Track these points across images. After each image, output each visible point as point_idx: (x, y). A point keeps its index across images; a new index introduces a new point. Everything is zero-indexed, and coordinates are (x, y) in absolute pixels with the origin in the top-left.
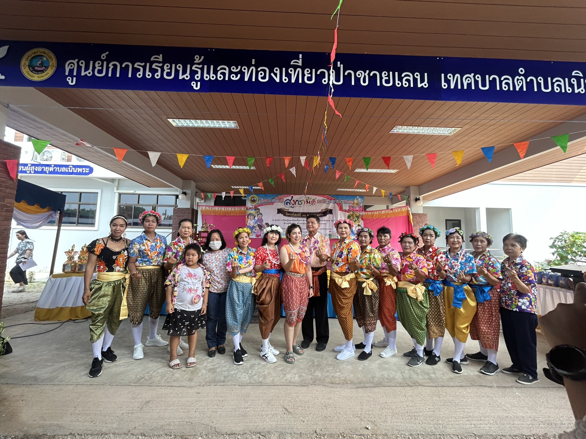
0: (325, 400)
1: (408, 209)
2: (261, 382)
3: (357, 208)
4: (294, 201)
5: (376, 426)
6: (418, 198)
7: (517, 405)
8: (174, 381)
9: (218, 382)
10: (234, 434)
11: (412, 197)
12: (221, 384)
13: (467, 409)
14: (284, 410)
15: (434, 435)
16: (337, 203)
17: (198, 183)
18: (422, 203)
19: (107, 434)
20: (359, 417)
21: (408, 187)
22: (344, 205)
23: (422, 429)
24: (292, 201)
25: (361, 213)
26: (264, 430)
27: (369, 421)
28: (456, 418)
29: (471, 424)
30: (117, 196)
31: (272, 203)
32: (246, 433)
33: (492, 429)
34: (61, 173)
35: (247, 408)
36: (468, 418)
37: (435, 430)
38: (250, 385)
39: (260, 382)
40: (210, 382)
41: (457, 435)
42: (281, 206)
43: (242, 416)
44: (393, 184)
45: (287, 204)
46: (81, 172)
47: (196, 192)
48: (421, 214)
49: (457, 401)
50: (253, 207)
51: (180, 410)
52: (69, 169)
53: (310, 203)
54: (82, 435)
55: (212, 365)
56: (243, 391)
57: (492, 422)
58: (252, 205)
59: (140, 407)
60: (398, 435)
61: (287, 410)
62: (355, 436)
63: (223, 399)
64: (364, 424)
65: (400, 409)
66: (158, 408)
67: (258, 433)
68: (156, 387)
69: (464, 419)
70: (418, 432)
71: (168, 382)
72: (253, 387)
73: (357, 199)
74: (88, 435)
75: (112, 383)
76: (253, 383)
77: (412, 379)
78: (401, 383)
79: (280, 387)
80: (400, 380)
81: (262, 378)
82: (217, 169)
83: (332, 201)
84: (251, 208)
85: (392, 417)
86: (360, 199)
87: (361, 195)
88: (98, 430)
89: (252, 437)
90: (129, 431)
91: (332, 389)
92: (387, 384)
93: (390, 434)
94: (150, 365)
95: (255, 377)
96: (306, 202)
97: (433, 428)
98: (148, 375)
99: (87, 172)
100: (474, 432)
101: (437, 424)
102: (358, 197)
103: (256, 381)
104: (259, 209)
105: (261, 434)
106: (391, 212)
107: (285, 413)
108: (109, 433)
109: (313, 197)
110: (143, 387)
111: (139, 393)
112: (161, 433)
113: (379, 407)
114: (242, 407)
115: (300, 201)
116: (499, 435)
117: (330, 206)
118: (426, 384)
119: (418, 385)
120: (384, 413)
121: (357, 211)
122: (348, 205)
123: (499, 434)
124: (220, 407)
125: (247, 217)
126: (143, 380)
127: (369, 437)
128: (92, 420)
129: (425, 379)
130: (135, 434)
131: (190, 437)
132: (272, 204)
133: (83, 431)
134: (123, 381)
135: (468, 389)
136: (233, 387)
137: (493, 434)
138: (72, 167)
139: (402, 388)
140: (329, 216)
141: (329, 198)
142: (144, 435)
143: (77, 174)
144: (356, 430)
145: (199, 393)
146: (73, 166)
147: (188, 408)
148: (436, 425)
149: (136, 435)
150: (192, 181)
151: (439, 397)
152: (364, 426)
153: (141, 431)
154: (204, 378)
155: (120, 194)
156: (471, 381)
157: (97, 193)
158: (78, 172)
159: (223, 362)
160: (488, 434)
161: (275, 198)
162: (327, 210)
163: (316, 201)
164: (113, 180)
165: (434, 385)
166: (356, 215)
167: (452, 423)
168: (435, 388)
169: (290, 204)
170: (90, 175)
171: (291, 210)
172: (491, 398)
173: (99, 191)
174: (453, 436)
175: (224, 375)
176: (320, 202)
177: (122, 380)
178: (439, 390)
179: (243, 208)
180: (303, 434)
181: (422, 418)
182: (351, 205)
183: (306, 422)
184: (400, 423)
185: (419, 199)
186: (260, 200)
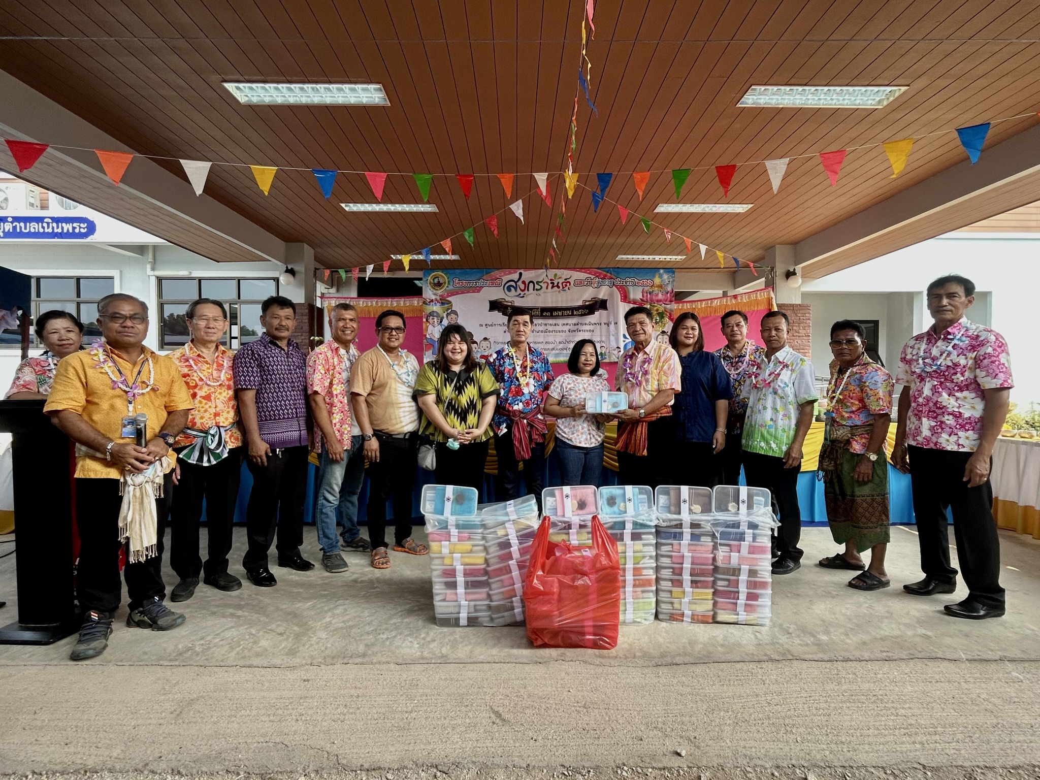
0: (586, 693)
1: (769, 294)
2: (446, 656)
3: (660, 297)
4: (524, 282)
5: (698, 747)
6: (792, 270)
7: (1016, 700)
8: (257, 655)
9: (351, 657)
10: (380, 768)
11: (780, 269)
12: (359, 660)
13: (903, 708)
14: (493, 716)
15: (830, 767)
16: (616, 286)
17: (319, 250)
18: (800, 281)
19: (97, 772)
20: (660, 730)
21: (770, 249)
22: (631, 289)
23: (802, 754)
24: (520, 283)
25: (668, 306)
26: (446, 760)
27: (681, 737)
28: (878, 729)
29: (914, 743)
30: (153, 283)
31: (478, 289)
32: (406, 767)
33: (963, 752)
34: (30, 235)
35: (411, 712)
36: (907, 728)
37: (832, 756)
38: (421, 661)
39: (443, 656)
40: (333, 658)
41: (883, 768)
42: (497, 294)
43: (400, 728)
44: (738, 241)
45: (509, 289)
46: (71, 231)
47: (316, 269)
48: (797, 305)
49: (880, 692)
50: (438, 298)
51: (263, 718)
52: (45, 225)
53: (558, 287)
54: (41, 774)
55: (343, 622)
56: (405, 676)
57: (960, 736)
58: (435, 294)
59: (177, 712)
60: (748, 769)
61: (500, 715)
62: (650, 770)
63: (359, 692)
64: (671, 745)
65: (752, 711)
66: (214, 713)
67: (432, 766)
68: (215, 669)
69: (897, 732)
70: (794, 762)
71: (244, 657)
72: (426, 666)
73: (661, 276)
74: (54, 773)
75: (121, 661)
76: (426, 658)
77: (777, 646)
78: (753, 654)
79: (487, 666)
80: (751, 649)
81: (448, 647)
82: (353, 213)
83: (607, 282)
84: (432, 301)
85: (734, 729)
86: (665, 277)
87: (670, 269)
88: (79, 762)
89: (418, 774)
90: (147, 765)
91: (600, 670)
92: (724, 658)
93: (729, 765)
94: (209, 623)
95: (433, 645)
96: (550, 285)
97: (828, 753)
98: (202, 642)
99: (83, 231)
100: (922, 761)
101: (836, 743)
102: (662, 271)
103: (435, 654)
104: (450, 302)
105: (440, 768)
106: (734, 301)
107: (494, 723)
108: (102, 770)
109: (564, 274)
110: (188, 668)
111: (177, 683)
112: (218, 767)
113: (705, 707)
114: (400, 709)
115: (538, 283)
116: (978, 767)
117: (603, 293)
118: (810, 656)
119: (791, 657)
120: (717, 720)
121: (658, 301)
122: (641, 289)
123: (978, 764)
124: (351, 711)
125: (424, 320)
126: (189, 653)
127: (682, 773)
128: (68, 741)
129: (807, 645)
130: (159, 771)
131: (280, 777)
132: (478, 292)
133: (45, 765)
134: (146, 657)
135: (903, 665)
136: (385, 666)
137: (967, 764)
138: (50, 221)
139: (757, 664)
140: (600, 314)
141: (600, 274)
142: (179, 773)
143: (61, 235)
144: (653, 757)
145: (308, 681)
146: (51, 218)
147: (280, 712)
148: (833, 746)
149: (160, 774)
150: (305, 245)
151: (839, 683)
152: (671, 749)
153: (174, 764)
154: (323, 649)
155: (160, 280)
156: (909, 649)
157: (112, 278)
158: (65, 231)
159: (366, 613)
160: (954, 763)
161: (485, 277)
162: (596, 302)
163: (572, 284)
164: (141, 249)
165: (826, 658)
166: (657, 310)
167: (871, 739)
168: (829, 665)
169: (516, 291)
170: (90, 239)
171: (519, 303)
172: (956, 684)
173: (115, 273)
174: (872, 770)
175: (366, 642)
176: (579, 283)
177: (145, 653)
178: (840, 668)
179: (416, 302)
180: (534, 767)
181: (802, 730)
182: (646, 289)
183: (540, 742)
184: (752, 742)
185: (794, 273)
186: (451, 284)
